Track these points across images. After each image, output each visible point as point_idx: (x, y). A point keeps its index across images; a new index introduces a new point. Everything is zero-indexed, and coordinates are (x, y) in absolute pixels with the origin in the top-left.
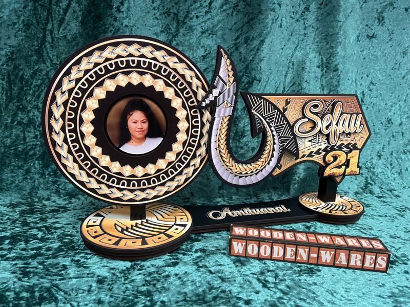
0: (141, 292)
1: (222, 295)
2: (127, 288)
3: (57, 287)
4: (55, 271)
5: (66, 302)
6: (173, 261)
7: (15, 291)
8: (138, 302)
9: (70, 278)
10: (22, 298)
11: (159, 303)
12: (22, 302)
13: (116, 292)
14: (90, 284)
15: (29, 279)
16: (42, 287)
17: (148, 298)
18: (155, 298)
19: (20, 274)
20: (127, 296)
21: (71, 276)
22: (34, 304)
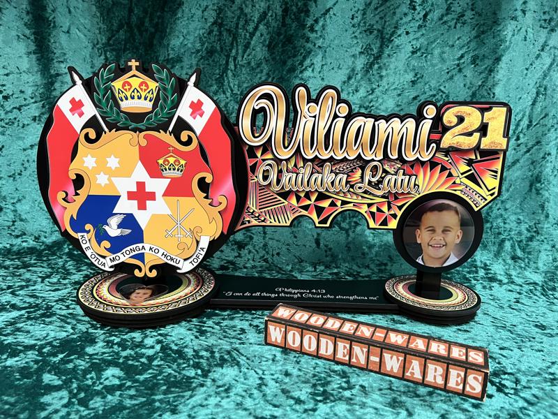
0: (334, 371)
2: (316, 364)
3: (238, 351)
4: (233, 334)
5: (250, 368)
7: (193, 348)
8: (332, 381)
9: (251, 344)
10: (202, 357)
11: (357, 387)
12: (201, 360)
13: (305, 366)
14: (274, 353)
15: (206, 338)
16: (221, 349)
17: (344, 380)
18: (353, 380)
19: (197, 332)
20: (319, 373)
21: (252, 341)
22: (216, 365)
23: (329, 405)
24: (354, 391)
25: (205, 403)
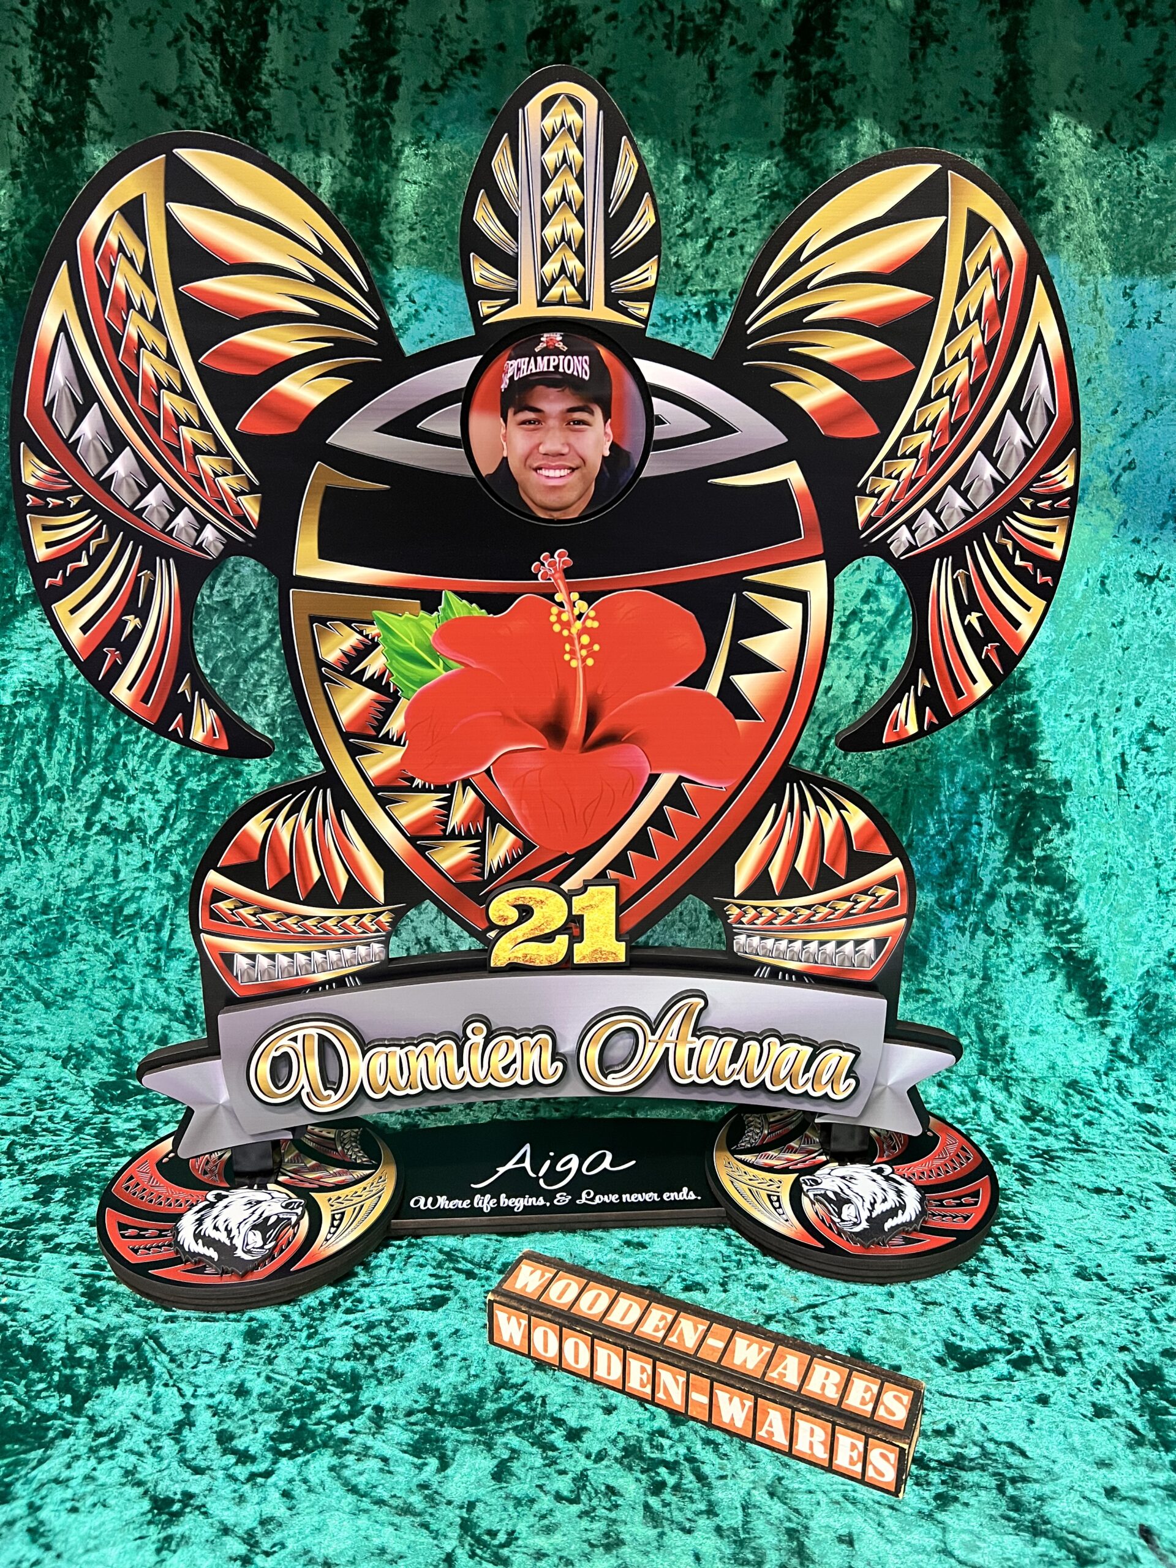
0: (335, 1376)
1: (523, 1408)
2: (307, 1360)
3: (157, 1341)
5: (171, 1382)
6: (438, 1292)
7: (66, 1341)
8: (323, 1402)
10: (79, 1362)
11: (368, 1411)
12: (79, 1371)
13: (282, 1369)
15: (99, 1311)
16: (124, 1336)
17: (349, 1396)
18: (364, 1397)
19: (83, 1295)
20: (305, 1382)
22: (105, 1382)
23: (300, 1460)
24: (359, 1422)
25: (65, 1474)
